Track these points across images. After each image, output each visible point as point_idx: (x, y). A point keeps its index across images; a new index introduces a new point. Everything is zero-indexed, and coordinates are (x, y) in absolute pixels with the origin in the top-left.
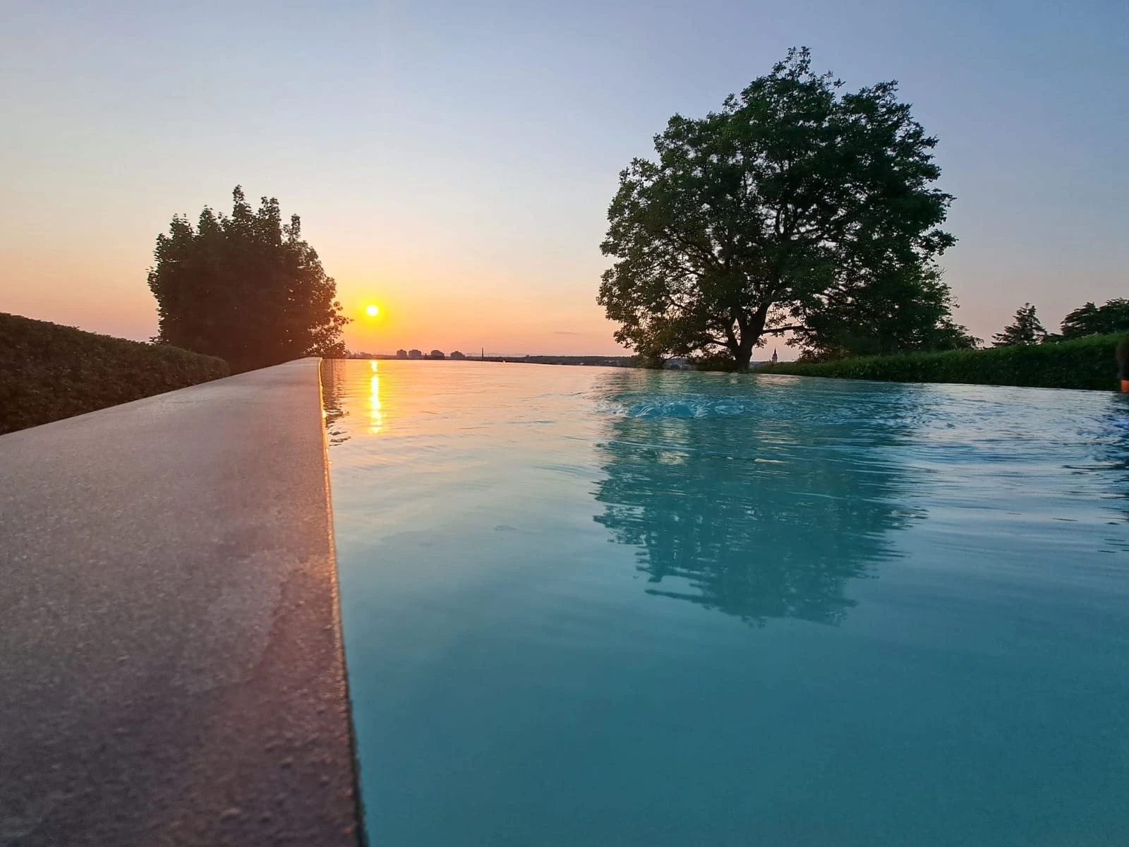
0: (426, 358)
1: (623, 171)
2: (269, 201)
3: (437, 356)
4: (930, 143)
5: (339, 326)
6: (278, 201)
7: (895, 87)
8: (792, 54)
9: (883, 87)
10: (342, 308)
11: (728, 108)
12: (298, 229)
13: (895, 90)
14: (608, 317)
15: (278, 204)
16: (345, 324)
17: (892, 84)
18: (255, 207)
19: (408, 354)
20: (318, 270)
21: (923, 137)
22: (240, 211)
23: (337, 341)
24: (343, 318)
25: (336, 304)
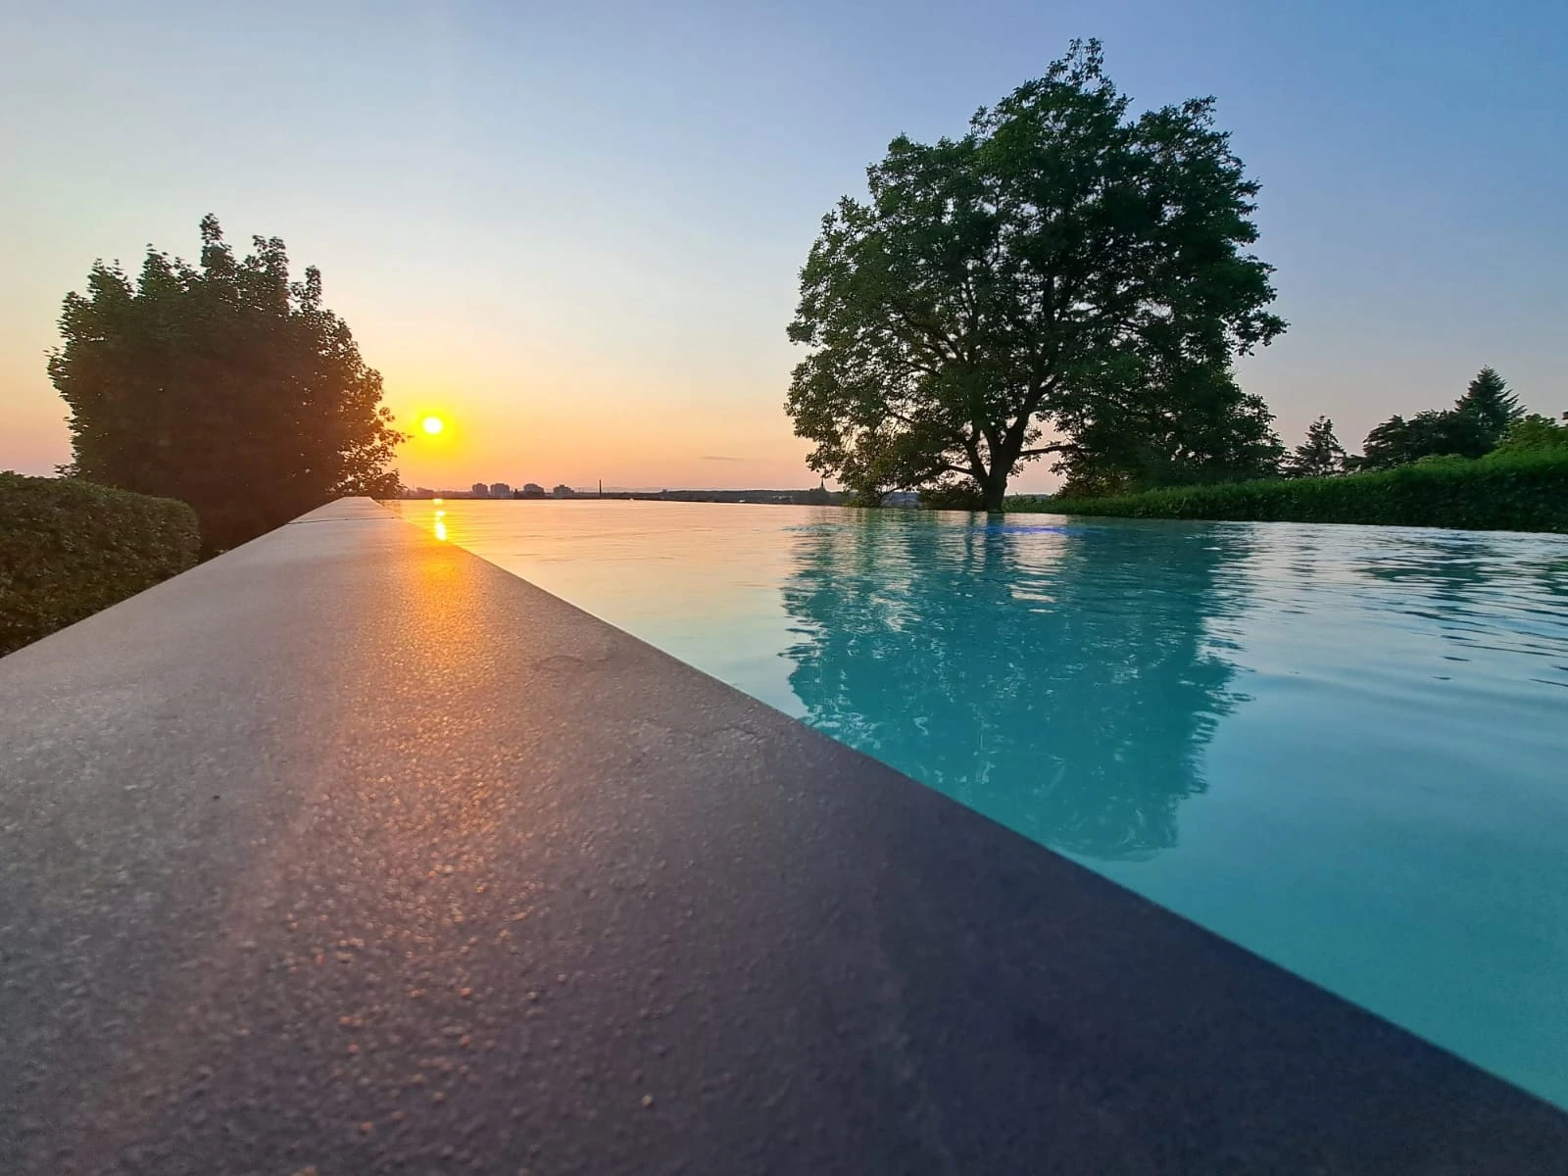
0: (517, 496)
1: (828, 215)
2: (267, 243)
3: (533, 493)
4: (1250, 188)
5: (390, 447)
6: (284, 243)
7: (1212, 105)
8: (1075, 48)
9: (1196, 106)
10: (393, 418)
11: (978, 127)
12: (319, 290)
13: (1212, 110)
14: (798, 433)
15: (284, 248)
16: (399, 443)
17: (1207, 101)
18: (241, 251)
19: (489, 489)
20: (352, 355)
21: (1240, 181)
22: (215, 258)
23: (386, 471)
24: (394, 434)
25: (384, 412)
